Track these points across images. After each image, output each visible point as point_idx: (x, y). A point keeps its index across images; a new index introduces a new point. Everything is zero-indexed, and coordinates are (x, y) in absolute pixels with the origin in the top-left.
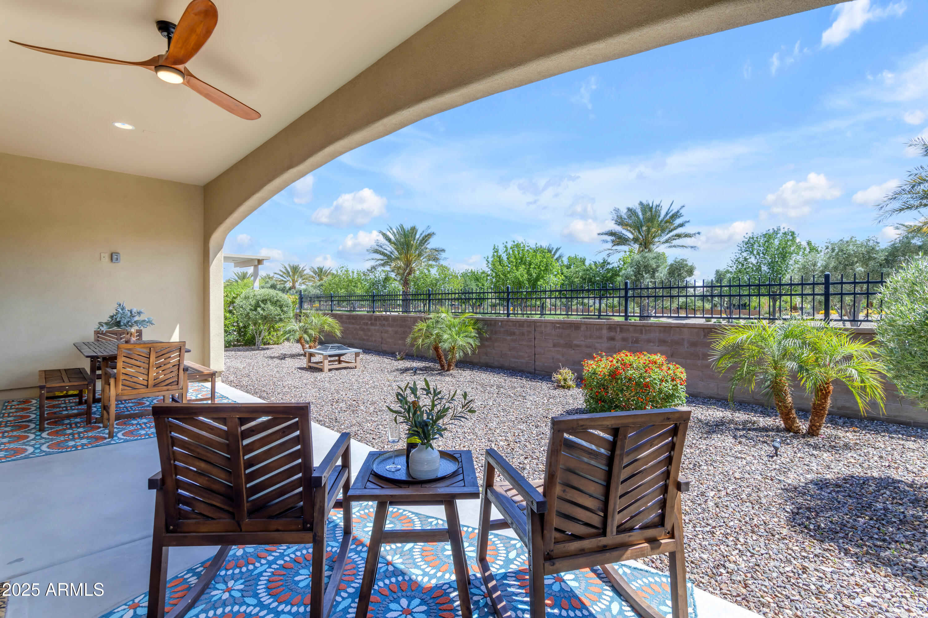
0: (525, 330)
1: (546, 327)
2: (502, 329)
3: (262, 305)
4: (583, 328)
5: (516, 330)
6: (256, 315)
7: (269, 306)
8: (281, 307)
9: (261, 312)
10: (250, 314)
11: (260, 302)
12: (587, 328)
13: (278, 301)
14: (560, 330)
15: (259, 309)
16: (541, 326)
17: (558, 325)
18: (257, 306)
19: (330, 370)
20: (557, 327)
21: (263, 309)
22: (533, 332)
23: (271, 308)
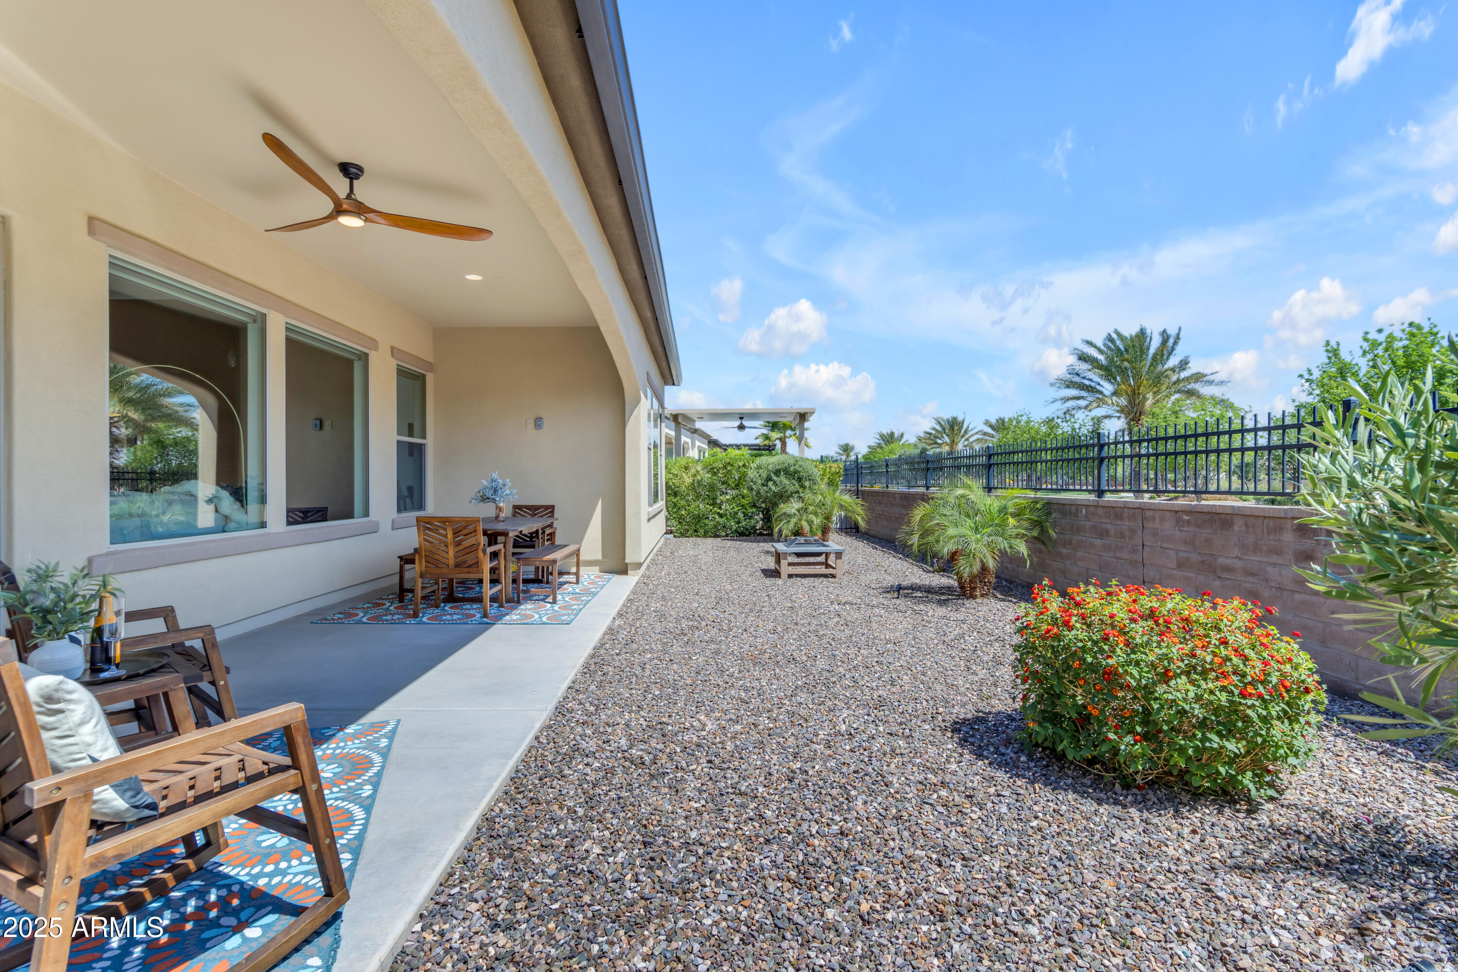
0: (1126, 524)
1: (1162, 520)
2: (1089, 524)
3: (775, 478)
4: (1238, 525)
5: (1109, 526)
6: (767, 492)
7: (783, 479)
8: (800, 480)
9: (773, 488)
10: (762, 491)
11: (773, 475)
12: (1247, 525)
13: (796, 472)
14: (1192, 529)
15: (770, 483)
16: (1154, 518)
17: (1186, 518)
18: (769, 479)
19: (790, 576)
20: (1183, 521)
21: (775, 483)
22: (1140, 533)
23: (786, 481)
